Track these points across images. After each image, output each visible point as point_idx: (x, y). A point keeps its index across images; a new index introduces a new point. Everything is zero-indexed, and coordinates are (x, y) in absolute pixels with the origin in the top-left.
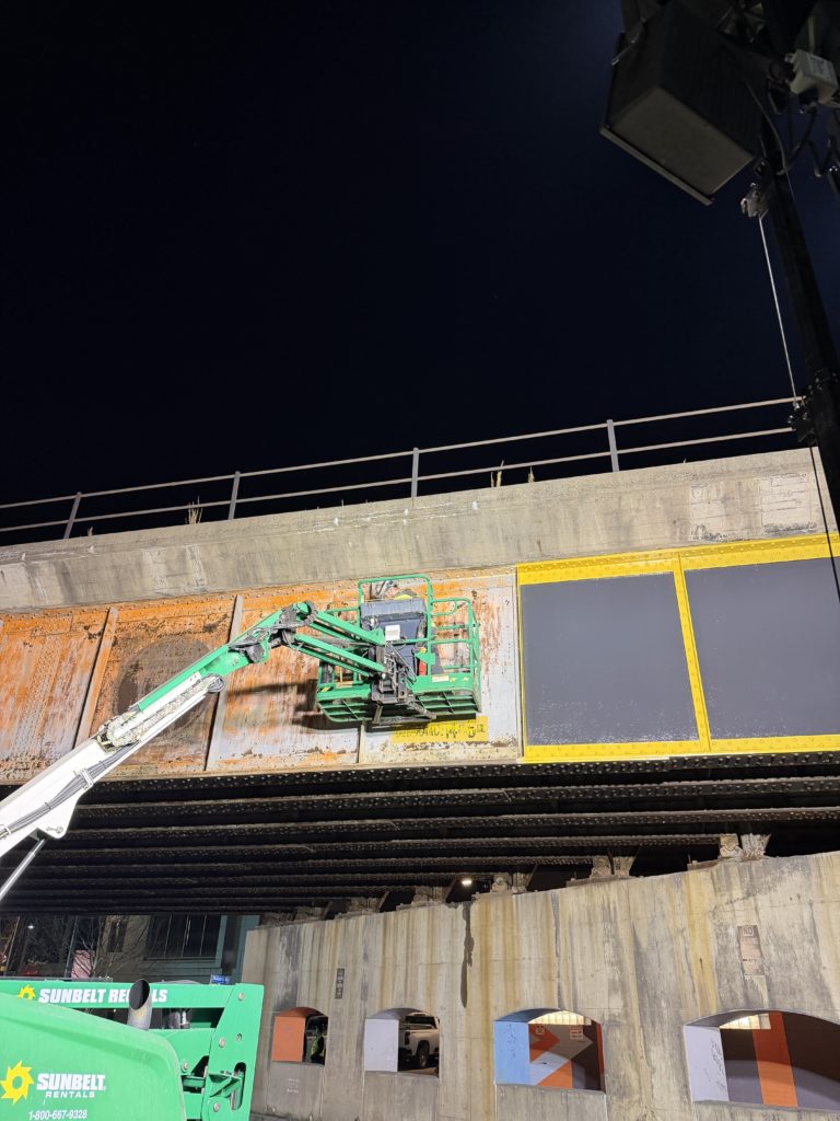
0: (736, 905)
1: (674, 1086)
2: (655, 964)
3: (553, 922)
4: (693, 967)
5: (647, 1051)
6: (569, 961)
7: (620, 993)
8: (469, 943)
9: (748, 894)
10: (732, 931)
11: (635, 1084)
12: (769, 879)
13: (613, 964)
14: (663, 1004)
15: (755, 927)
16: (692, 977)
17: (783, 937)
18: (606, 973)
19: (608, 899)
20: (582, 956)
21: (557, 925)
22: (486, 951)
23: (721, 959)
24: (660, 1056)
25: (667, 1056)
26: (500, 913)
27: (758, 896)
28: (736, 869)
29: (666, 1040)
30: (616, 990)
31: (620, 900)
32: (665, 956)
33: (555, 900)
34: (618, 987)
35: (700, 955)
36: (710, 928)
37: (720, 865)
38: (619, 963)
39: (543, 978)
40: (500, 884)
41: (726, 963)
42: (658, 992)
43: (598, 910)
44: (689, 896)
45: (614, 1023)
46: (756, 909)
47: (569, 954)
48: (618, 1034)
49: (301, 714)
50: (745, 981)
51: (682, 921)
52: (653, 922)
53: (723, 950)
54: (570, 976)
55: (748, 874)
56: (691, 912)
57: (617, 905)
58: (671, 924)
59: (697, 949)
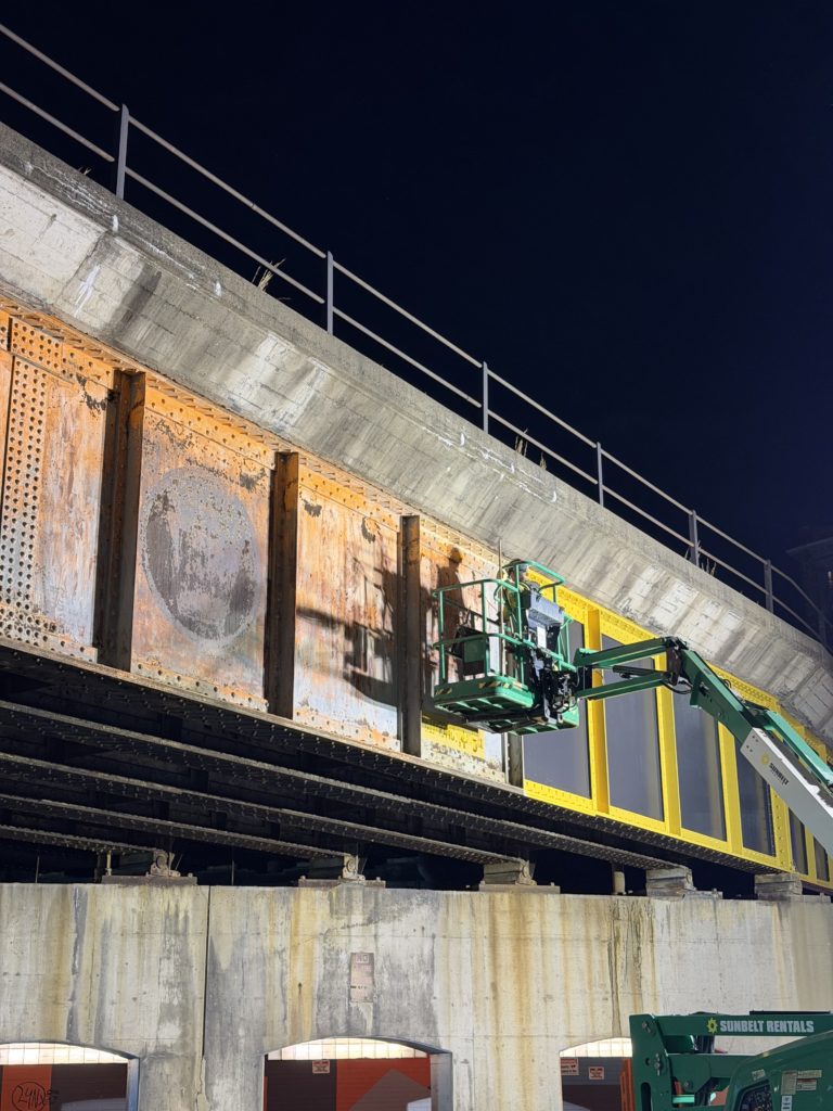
0: (354, 931)
2: (236, 988)
4: (288, 992)
5: (209, 1084)
6: (96, 980)
7: (177, 1022)
9: (370, 921)
10: (344, 957)
12: (396, 908)
13: (171, 986)
15: (371, 955)
16: (285, 1003)
17: (399, 966)
18: (158, 996)
19: (177, 906)
23: (326, 985)
24: (226, 1089)
25: (237, 1087)
27: (380, 924)
28: (359, 895)
29: (238, 1071)
30: (172, 1017)
31: (196, 909)
32: (253, 978)
33: (81, 899)
34: (176, 1012)
35: (299, 980)
36: (318, 950)
41: (331, 988)
42: (236, 1020)
43: (158, 919)
44: (297, 915)
45: (162, 1055)
46: (376, 936)
47: (98, 971)
49: (350, 668)
50: (350, 1008)
53: (330, 976)
54: (96, 996)
55: (373, 901)
56: (295, 933)
57: (190, 915)
58: (267, 944)
59: (298, 973)
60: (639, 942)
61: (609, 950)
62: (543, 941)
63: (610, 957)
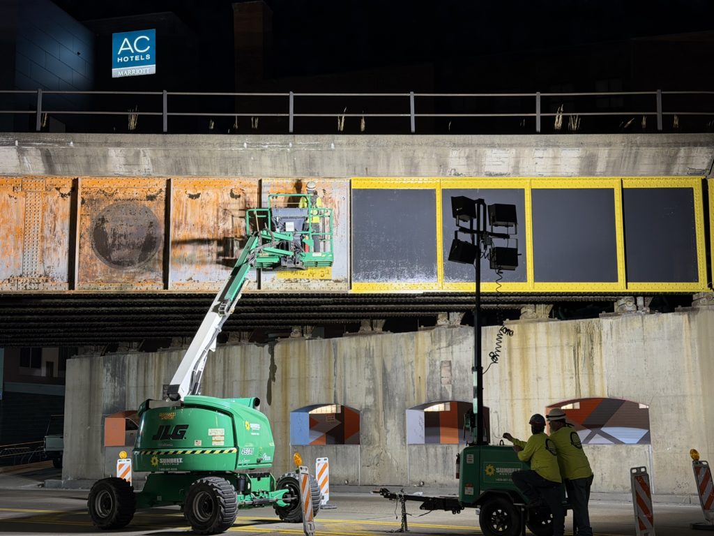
0: (442, 350)
1: (398, 438)
2: (394, 380)
3: (333, 356)
4: (415, 381)
5: (385, 422)
6: (343, 379)
7: (372, 395)
8: (273, 368)
9: (449, 345)
10: (438, 363)
11: (377, 439)
12: (461, 337)
13: (369, 380)
14: (397, 399)
15: (450, 362)
16: (414, 386)
17: (463, 366)
18: (365, 384)
19: (370, 345)
20: (351, 375)
21: (335, 358)
22: (286, 373)
23: (431, 377)
24: (392, 425)
25: (396, 424)
26: (297, 351)
27: (454, 346)
28: (444, 332)
29: (396, 417)
30: (370, 393)
31: (377, 346)
32: (400, 375)
33: (335, 344)
34: (372, 391)
35: (419, 375)
36: (427, 361)
37: (436, 329)
38: (373, 379)
39: (325, 388)
40: (296, 332)
41: (433, 378)
42: (395, 394)
43: (363, 350)
44: (417, 344)
45: (367, 409)
46: (452, 352)
47: (343, 374)
48: (369, 415)
49: (221, 258)
50: (441, 388)
51: (412, 358)
52: (395, 357)
53: (432, 372)
54: (343, 385)
55: (450, 335)
56: (417, 353)
57: (375, 348)
58: (405, 359)
59: (419, 372)
60: (592, 345)
61: (574, 351)
62: (536, 348)
63: (574, 354)
